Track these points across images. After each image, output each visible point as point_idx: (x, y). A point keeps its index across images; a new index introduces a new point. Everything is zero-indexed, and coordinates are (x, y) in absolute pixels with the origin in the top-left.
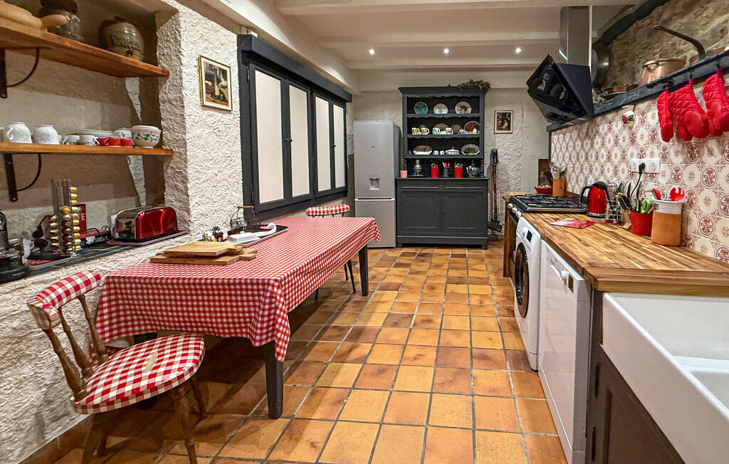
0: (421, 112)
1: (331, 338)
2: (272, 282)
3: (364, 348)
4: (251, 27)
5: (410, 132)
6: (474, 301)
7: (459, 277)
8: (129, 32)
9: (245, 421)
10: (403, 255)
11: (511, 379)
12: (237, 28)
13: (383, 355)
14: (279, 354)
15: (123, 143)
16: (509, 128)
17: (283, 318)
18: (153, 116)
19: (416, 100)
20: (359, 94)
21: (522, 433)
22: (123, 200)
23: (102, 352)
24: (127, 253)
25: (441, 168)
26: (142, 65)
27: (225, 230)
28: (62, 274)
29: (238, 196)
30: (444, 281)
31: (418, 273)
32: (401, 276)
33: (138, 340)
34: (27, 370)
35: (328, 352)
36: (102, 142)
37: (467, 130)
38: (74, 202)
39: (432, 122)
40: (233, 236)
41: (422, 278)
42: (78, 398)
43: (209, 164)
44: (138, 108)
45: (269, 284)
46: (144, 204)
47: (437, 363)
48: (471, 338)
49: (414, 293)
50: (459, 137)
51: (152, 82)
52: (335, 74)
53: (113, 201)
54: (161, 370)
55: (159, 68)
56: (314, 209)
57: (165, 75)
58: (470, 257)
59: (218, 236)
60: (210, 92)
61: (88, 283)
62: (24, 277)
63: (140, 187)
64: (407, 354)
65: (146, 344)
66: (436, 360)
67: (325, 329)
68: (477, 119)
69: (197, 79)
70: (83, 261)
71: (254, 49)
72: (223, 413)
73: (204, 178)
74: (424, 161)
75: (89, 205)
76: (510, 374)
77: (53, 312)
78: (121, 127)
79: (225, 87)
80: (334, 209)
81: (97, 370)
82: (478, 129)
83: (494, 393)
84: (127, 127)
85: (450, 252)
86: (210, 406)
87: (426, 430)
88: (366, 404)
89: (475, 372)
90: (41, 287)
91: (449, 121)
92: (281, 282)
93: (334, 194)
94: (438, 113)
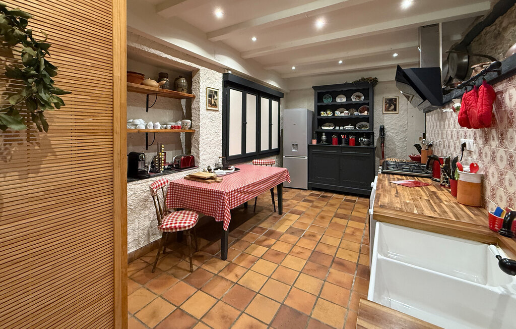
0: (327, 101)
1: (257, 232)
2: (224, 193)
3: (272, 241)
4: (229, 69)
5: (319, 114)
6: (348, 231)
7: (344, 215)
8: (183, 81)
9: (212, 257)
10: (312, 195)
11: (354, 281)
12: (223, 71)
13: (281, 247)
14: (225, 227)
15: (178, 127)
16: (395, 109)
17: (227, 210)
18: (189, 116)
19: (324, 94)
20: (289, 91)
21: (348, 309)
22: (177, 151)
23: (167, 212)
24: (177, 174)
25: (340, 138)
26: (187, 95)
27: (212, 168)
28: (157, 178)
29: (219, 152)
30: (333, 215)
31: (317, 207)
32: (305, 207)
33: (178, 210)
34: (147, 212)
35: (254, 238)
36: (173, 127)
37: (361, 112)
38: (163, 151)
39: (334, 108)
40: (215, 171)
41: (318, 210)
42: (159, 225)
43: (208, 136)
44: (185, 111)
45: (223, 194)
46: (184, 153)
47: (309, 259)
48: (337, 252)
49: (310, 218)
50: (354, 117)
51: (190, 101)
52: (273, 83)
53: (174, 151)
54: (183, 221)
55: (192, 95)
56: (256, 161)
57: (194, 97)
58: (358, 203)
59: (210, 170)
60: (210, 102)
61: (164, 183)
62: (148, 178)
63: (184, 146)
64: (294, 250)
65: (180, 212)
66: (310, 257)
67: (255, 227)
68: (368, 104)
69: (205, 97)
70: (164, 175)
71: (229, 80)
72: (205, 252)
73: (206, 143)
74: (328, 133)
75: (167, 152)
76: (354, 277)
77: (155, 190)
78: (178, 120)
79: (216, 99)
80: (267, 161)
81: (165, 217)
82: (368, 111)
83: (339, 284)
84: (181, 120)
85: (344, 197)
86: (200, 247)
87: (291, 288)
88: (265, 267)
89: (331, 270)
90: (152, 182)
91: (347, 106)
92: (228, 193)
93: (270, 153)
94: (339, 101)
